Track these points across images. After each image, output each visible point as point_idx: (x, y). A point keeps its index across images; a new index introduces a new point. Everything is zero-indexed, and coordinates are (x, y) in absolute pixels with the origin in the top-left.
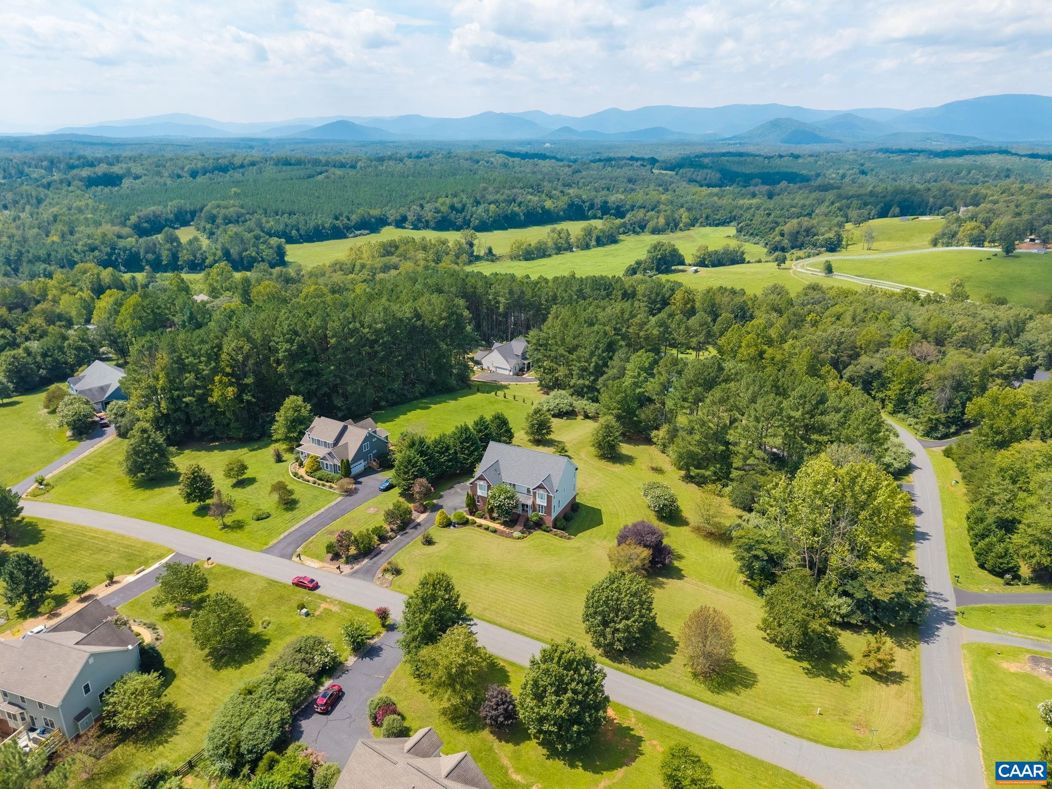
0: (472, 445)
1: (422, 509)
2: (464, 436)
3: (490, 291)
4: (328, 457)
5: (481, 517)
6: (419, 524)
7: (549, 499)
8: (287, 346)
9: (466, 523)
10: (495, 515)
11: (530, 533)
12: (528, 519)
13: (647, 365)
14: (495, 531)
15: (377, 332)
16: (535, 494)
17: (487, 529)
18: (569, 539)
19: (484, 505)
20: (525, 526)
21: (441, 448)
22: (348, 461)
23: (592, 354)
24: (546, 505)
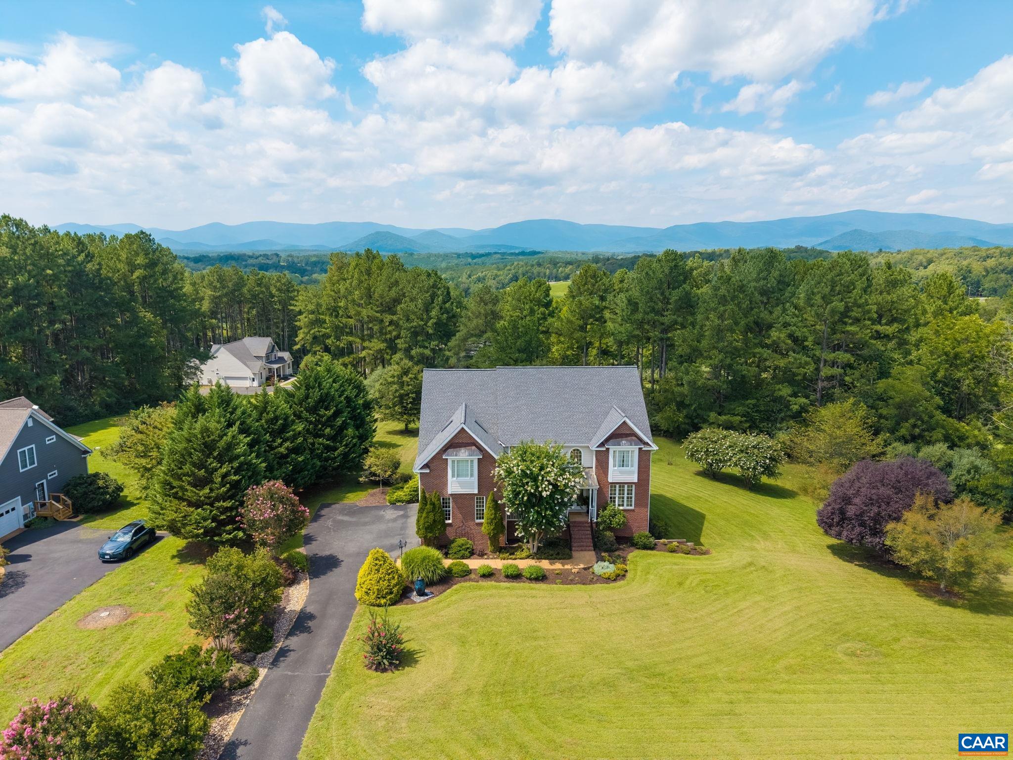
7: (644, 460)
9: (444, 577)
12: (592, 528)
16: (602, 456)
17: (516, 576)
19: (467, 516)
20: (595, 548)
24: (636, 480)
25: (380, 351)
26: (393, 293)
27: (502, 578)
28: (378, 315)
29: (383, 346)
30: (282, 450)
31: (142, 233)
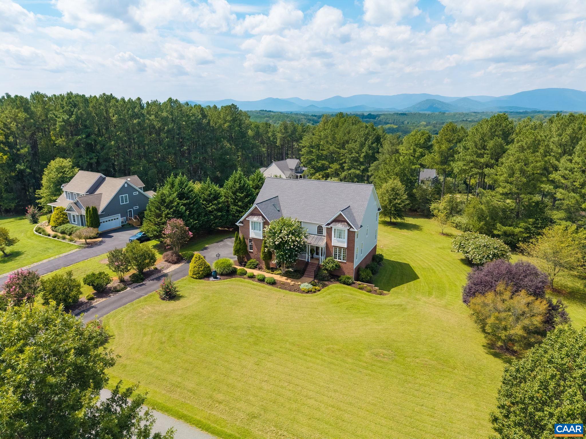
0: (247, 196)
1: (175, 258)
2: (238, 185)
3: (269, 130)
4: (74, 207)
5: (255, 267)
6: (165, 275)
7: (351, 236)
8: (66, 117)
9: (231, 273)
10: (274, 262)
11: (324, 286)
12: (319, 268)
13: (422, 141)
14: (273, 283)
15: (164, 121)
16: (329, 231)
17: (262, 280)
18: (381, 294)
19: (259, 250)
20: (315, 277)
21: (209, 195)
22: (95, 210)
23: (362, 145)
24: (346, 246)
25: (336, 169)
26: (346, 138)
27: (256, 280)
28: (338, 150)
29: (338, 167)
30: (210, 209)
31: (233, 104)
